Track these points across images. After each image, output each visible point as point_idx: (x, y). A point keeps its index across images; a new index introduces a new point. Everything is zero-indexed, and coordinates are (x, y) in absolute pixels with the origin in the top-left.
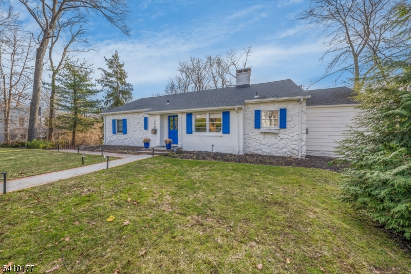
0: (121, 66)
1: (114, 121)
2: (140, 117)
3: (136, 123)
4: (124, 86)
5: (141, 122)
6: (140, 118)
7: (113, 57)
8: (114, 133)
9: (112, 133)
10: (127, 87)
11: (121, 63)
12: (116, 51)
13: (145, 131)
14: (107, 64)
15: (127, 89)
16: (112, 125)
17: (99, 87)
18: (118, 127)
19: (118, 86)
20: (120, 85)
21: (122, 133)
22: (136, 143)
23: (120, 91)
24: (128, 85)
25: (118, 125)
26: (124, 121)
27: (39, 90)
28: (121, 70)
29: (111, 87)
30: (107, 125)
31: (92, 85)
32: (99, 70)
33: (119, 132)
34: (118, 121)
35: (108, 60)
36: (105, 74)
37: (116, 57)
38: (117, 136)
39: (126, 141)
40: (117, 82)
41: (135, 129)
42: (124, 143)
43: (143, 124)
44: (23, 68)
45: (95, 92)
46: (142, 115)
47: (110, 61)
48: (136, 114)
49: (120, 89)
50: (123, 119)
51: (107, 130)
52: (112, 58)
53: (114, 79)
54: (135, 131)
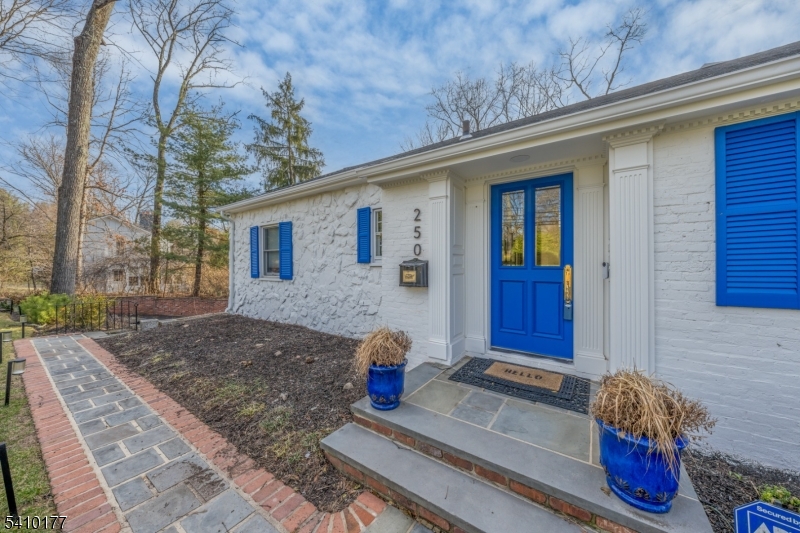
0: (298, 108)
1: (255, 231)
2: (341, 209)
3: (323, 235)
4: (303, 157)
5: (342, 230)
6: (341, 215)
7: (281, 87)
8: (255, 275)
9: (249, 273)
10: (310, 159)
11: (297, 103)
12: (288, 74)
13: (360, 270)
14: (268, 105)
15: (310, 163)
16: (248, 247)
17: (251, 161)
18: (268, 254)
19: (291, 157)
20: (296, 155)
21: (276, 278)
22: (325, 318)
23: (295, 168)
24: (313, 153)
25: (267, 245)
26: (285, 230)
27: (79, 153)
28: (297, 119)
29: (275, 158)
30: (238, 246)
31: (236, 158)
32: (250, 120)
33: (269, 269)
34: (267, 231)
35: (270, 94)
36: (263, 128)
37: (287, 86)
38: (264, 284)
39: (289, 304)
40: (289, 148)
41: (320, 262)
42: (285, 313)
43: (353, 240)
44: (109, 130)
45: (240, 172)
46: (350, 197)
47: (274, 98)
48: (326, 199)
49: (296, 164)
50: (281, 224)
51: (237, 262)
52: (280, 91)
53: (282, 140)
54: (321, 270)
